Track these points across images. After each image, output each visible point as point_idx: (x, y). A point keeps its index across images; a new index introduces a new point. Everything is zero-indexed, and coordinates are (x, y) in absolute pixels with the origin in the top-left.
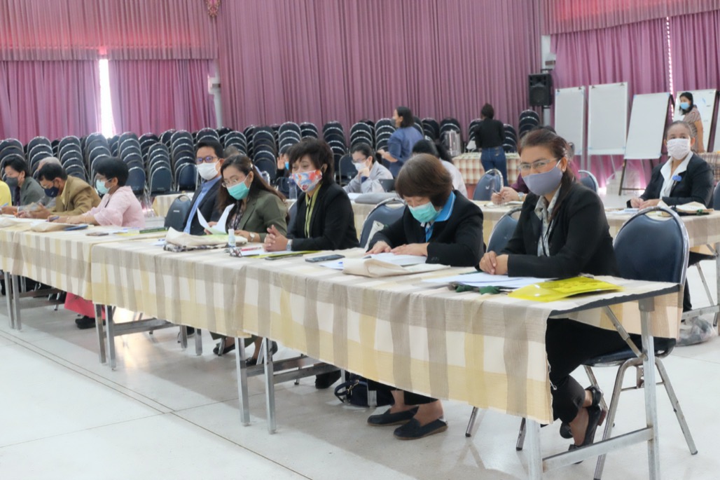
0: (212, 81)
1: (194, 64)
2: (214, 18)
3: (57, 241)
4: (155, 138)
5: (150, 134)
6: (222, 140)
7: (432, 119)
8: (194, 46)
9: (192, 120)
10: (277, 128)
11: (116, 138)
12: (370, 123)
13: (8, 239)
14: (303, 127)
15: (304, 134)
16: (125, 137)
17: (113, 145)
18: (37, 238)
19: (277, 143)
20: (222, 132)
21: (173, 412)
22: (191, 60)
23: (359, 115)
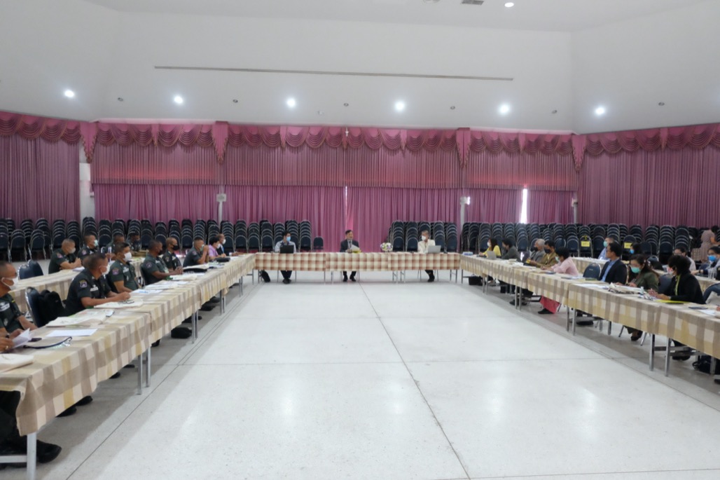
0: (573, 201)
1: (566, 193)
2: (578, 172)
3: (550, 280)
4: (546, 226)
5: (543, 224)
6: (578, 229)
7: (694, 227)
8: (567, 185)
9: (563, 218)
10: (607, 225)
11: (528, 225)
12: (657, 227)
13: (521, 274)
14: (620, 226)
15: (621, 229)
16: (534, 225)
17: (527, 227)
18: (538, 277)
19: (606, 232)
20: (578, 225)
21: (613, 359)
22: (565, 191)
23: (651, 221)
